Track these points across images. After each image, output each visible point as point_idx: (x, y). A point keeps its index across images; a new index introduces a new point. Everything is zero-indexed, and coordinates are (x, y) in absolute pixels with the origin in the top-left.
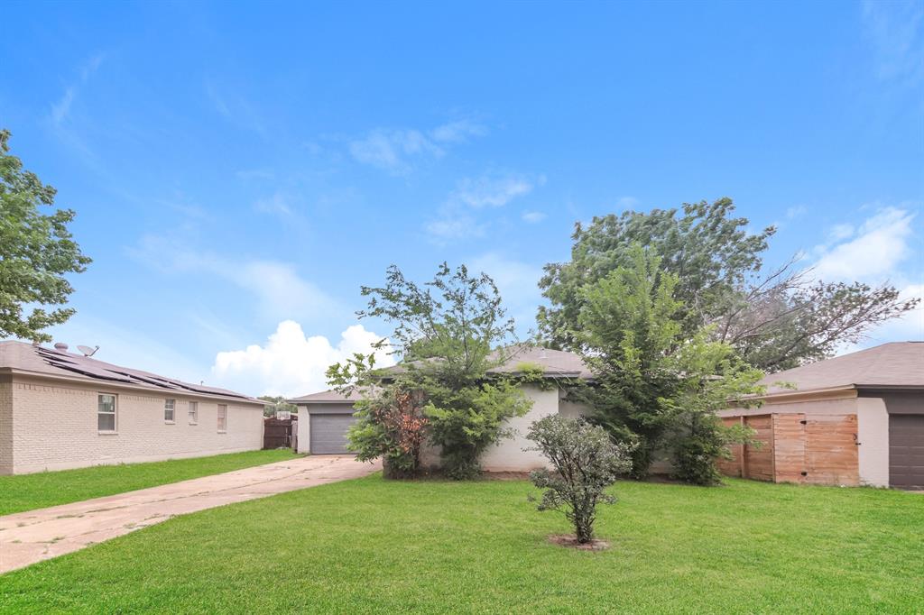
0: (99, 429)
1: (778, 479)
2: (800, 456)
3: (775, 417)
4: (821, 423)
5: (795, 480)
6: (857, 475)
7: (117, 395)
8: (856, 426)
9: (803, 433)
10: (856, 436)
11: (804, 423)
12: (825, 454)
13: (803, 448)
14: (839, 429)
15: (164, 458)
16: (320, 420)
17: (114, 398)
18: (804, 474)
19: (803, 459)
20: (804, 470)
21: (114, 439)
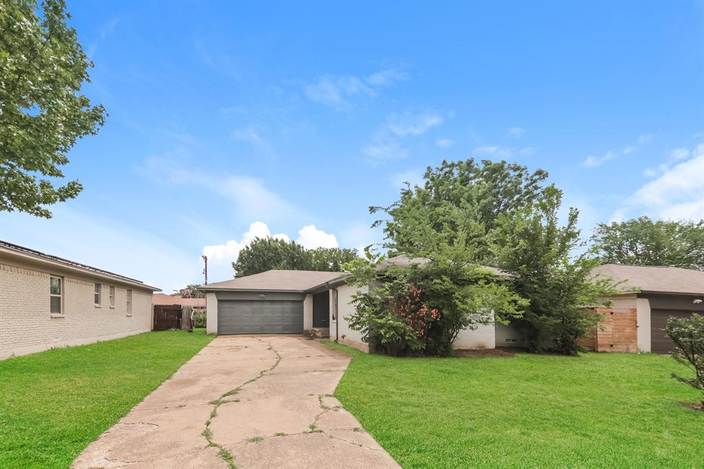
0: (51, 312)
1: (600, 350)
2: (609, 335)
3: (597, 310)
4: (621, 314)
5: (608, 350)
6: (637, 346)
7: (63, 277)
8: (636, 316)
9: (611, 320)
10: (636, 321)
11: (612, 313)
12: (622, 333)
13: (611, 330)
14: (628, 318)
15: (93, 340)
16: (226, 305)
17: (59, 280)
18: (612, 346)
19: (611, 336)
20: (612, 343)
21: (61, 321)
